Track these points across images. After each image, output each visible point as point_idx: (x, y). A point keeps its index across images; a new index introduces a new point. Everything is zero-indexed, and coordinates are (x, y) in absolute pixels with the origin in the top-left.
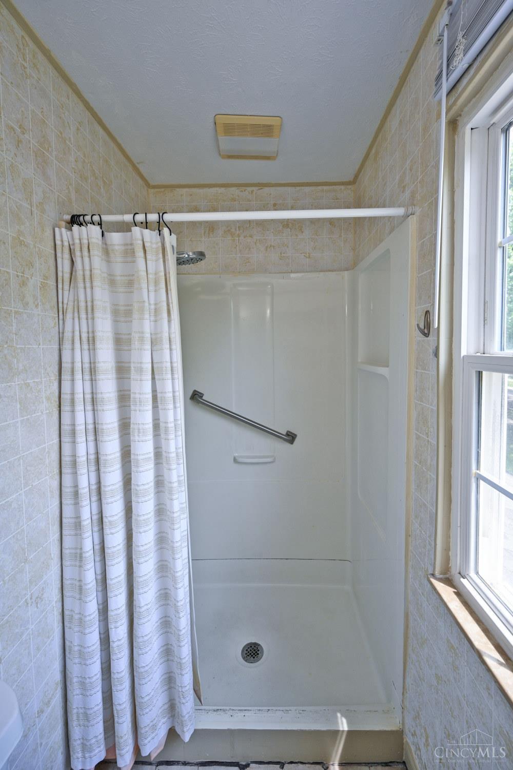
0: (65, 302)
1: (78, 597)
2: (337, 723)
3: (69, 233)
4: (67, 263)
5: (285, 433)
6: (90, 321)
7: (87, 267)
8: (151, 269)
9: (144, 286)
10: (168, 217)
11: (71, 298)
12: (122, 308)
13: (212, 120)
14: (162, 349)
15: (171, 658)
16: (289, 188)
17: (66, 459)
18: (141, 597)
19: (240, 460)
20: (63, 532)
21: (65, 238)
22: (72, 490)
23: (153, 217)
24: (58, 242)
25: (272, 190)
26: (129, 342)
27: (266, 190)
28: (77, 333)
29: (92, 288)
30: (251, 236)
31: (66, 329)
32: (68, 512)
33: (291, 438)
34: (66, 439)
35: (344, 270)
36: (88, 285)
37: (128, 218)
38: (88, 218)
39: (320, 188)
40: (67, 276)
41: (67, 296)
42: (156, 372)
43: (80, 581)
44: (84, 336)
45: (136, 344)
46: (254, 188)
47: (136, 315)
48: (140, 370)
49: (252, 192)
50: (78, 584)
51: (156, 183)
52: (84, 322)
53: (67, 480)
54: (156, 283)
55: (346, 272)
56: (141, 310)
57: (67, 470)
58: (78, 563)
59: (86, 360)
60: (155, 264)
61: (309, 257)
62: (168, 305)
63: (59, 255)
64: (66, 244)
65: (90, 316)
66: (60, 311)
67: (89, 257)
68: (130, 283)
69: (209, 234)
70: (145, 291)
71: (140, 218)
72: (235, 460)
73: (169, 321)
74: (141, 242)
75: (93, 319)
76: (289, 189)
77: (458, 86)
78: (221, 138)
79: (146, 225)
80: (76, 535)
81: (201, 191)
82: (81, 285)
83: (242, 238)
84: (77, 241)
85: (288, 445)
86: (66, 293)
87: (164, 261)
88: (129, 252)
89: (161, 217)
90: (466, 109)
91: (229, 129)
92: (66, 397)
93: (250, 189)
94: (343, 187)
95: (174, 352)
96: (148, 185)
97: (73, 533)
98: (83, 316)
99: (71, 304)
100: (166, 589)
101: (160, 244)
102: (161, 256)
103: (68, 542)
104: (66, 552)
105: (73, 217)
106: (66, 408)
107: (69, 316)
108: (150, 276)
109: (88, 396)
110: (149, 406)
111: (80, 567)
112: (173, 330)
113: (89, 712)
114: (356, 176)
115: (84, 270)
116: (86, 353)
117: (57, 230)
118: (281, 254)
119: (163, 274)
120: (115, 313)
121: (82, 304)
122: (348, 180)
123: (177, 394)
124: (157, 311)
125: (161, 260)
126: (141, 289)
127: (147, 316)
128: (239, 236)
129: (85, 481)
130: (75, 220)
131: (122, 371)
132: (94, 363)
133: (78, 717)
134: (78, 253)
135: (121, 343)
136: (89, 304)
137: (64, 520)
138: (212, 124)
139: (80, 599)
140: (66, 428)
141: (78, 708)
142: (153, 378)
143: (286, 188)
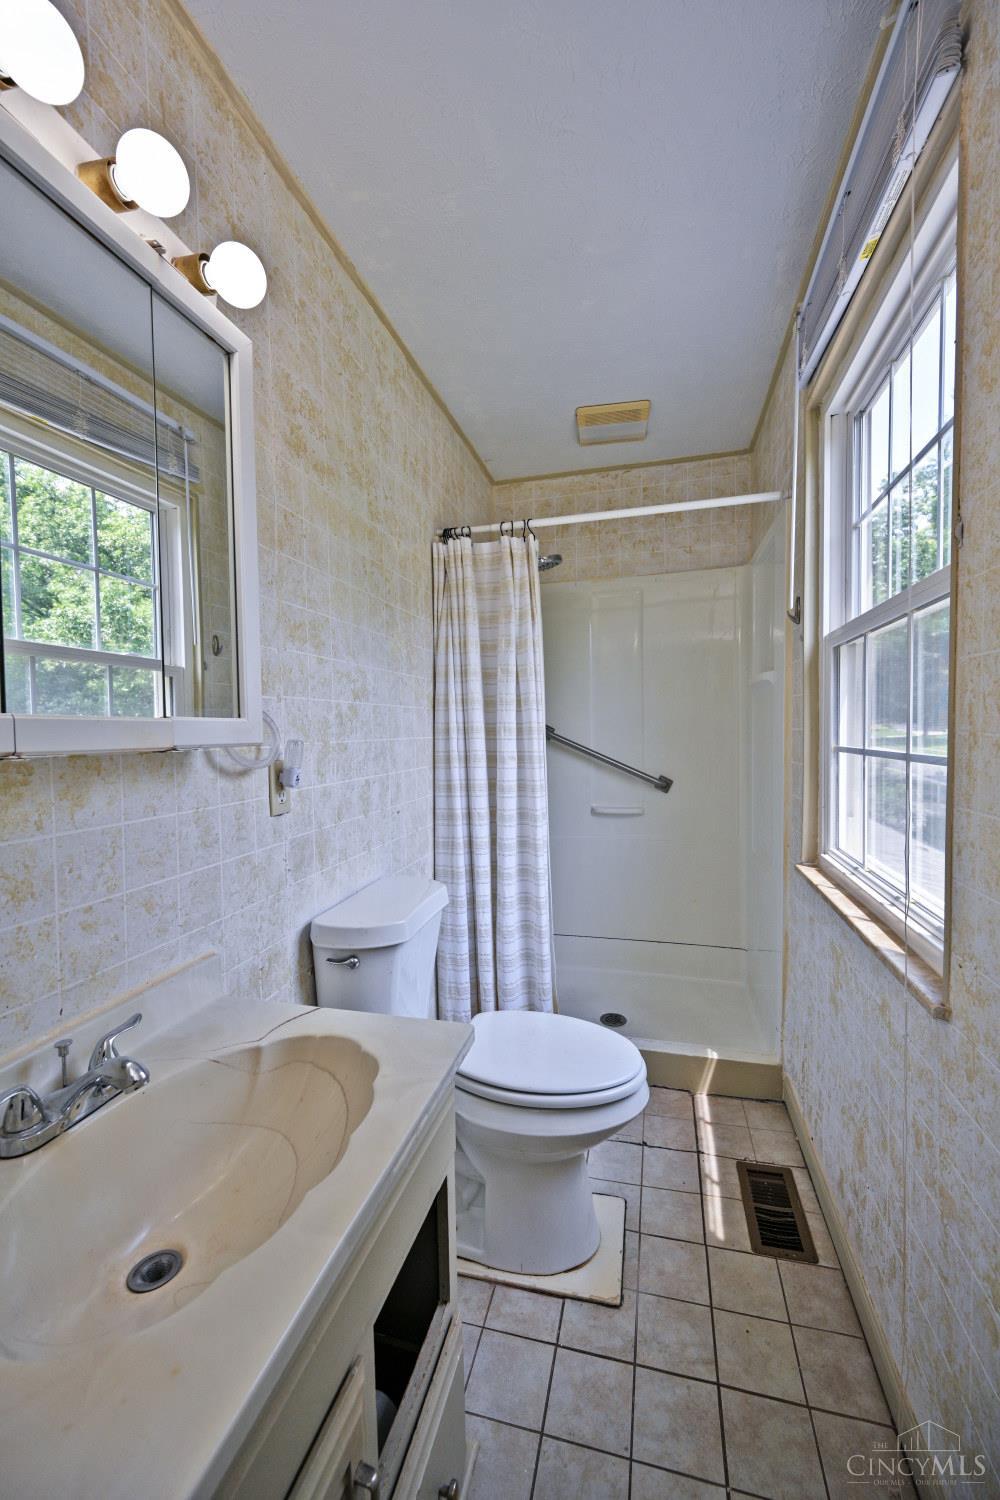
0: (440, 610)
1: (450, 881)
2: (707, 1054)
3: (445, 546)
4: (442, 573)
5: (658, 777)
6: (462, 627)
7: (460, 576)
8: (517, 575)
9: (511, 590)
10: (533, 524)
11: (445, 607)
12: (488, 615)
13: (573, 413)
14: (526, 651)
15: (530, 962)
16: (665, 466)
17: (441, 755)
18: (506, 888)
19: (600, 810)
20: (437, 822)
21: (441, 552)
22: (445, 783)
23: (519, 525)
24: (435, 556)
25: (643, 472)
26: (495, 647)
27: (634, 472)
28: (450, 639)
29: (464, 595)
30: (615, 532)
31: (440, 636)
32: (441, 803)
33: (664, 785)
34: (440, 736)
35: (738, 565)
36: (461, 593)
37: (495, 527)
38: (458, 531)
39: (705, 462)
40: (442, 586)
41: (441, 605)
42: (520, 675)
43: (452, 867)
44: (457, 641)
45: (502, 646)
46: (620, 472)
47: (503, 620)
48: (507, 672)
49: (617, 476)
50: (450, 869)
51: (500, 479)
52: (456, 627)
53: (441, 774)
54: (522, 587)
55: (740, 567)
56: (508, 615)
57: (441, 765)
58: (450, 851)
59: (458, 663)
60: (521, 570)
61: (691, 552)
62: (532, 610)
63: (436, 567)
64: (442, 557)
65: (462, 622)
66: (435, 618)
67: (462, 567)
68: (495, 590)
69: (562, 532)
70: (512, 595)
71: (507, 526)
72: (594, 812)
73: (533, 625)
74: (509, 551)
75: (465, 624)
76: (665, 468)
77: (815, 379)
78: (582, 429)
79: (512, 533)
80: (448, 825)
81: (555, 482)
82: (454, 593)
83: (603, 534)
84: (452, 554)
85: (660, 794)
86: (440, 602)
87: (528, 562)
88: (497, 560)
89: (526, 523)
90: (824, 399)
91: (591, 420)
92: (440, 698)
93: (613, 473)
94: (736, 458)
95: (537, 654)
96: (492, 482)
97: (446, 823)
98: (456, 622)
99: (445, 611)
100: (526, 893)
101: (525, 551)
102: (526, 561)
103: (441, 831)
104: (440, 840)
105: (445, 531)
106: (440, 708)
107: (443, 622)
108: (517, 581)
109: (459, 697)
110: (513, 707)
111: (452, 854)
112: (536, 634)
113: (460, 986)
114: (753, 443)
115: (457, 580)
116: (458, 656)
117: (435, 545)
118: (653, 550)
119: (527, 579)
120: (482, 620)
121: (455, 611)
122: (742, 449)
123: (540, 696)
124: (522, 616)
125: (526, 565)
126: (509, 594)
127: (513, 620)
128: (599, 532)
129: (458, 773)
130: (446, 535)
131: (489, 677)
132: (466, 665)
133: (450, 991)
134: (452, 565)
135: (488, 649)
136: (461, 611)
137: (437, 811)
138: (573, 418)
139: (452, 883)
140: (440, 726)
141: (450, 982)
142: (518, 683)
143: (659, 468)
